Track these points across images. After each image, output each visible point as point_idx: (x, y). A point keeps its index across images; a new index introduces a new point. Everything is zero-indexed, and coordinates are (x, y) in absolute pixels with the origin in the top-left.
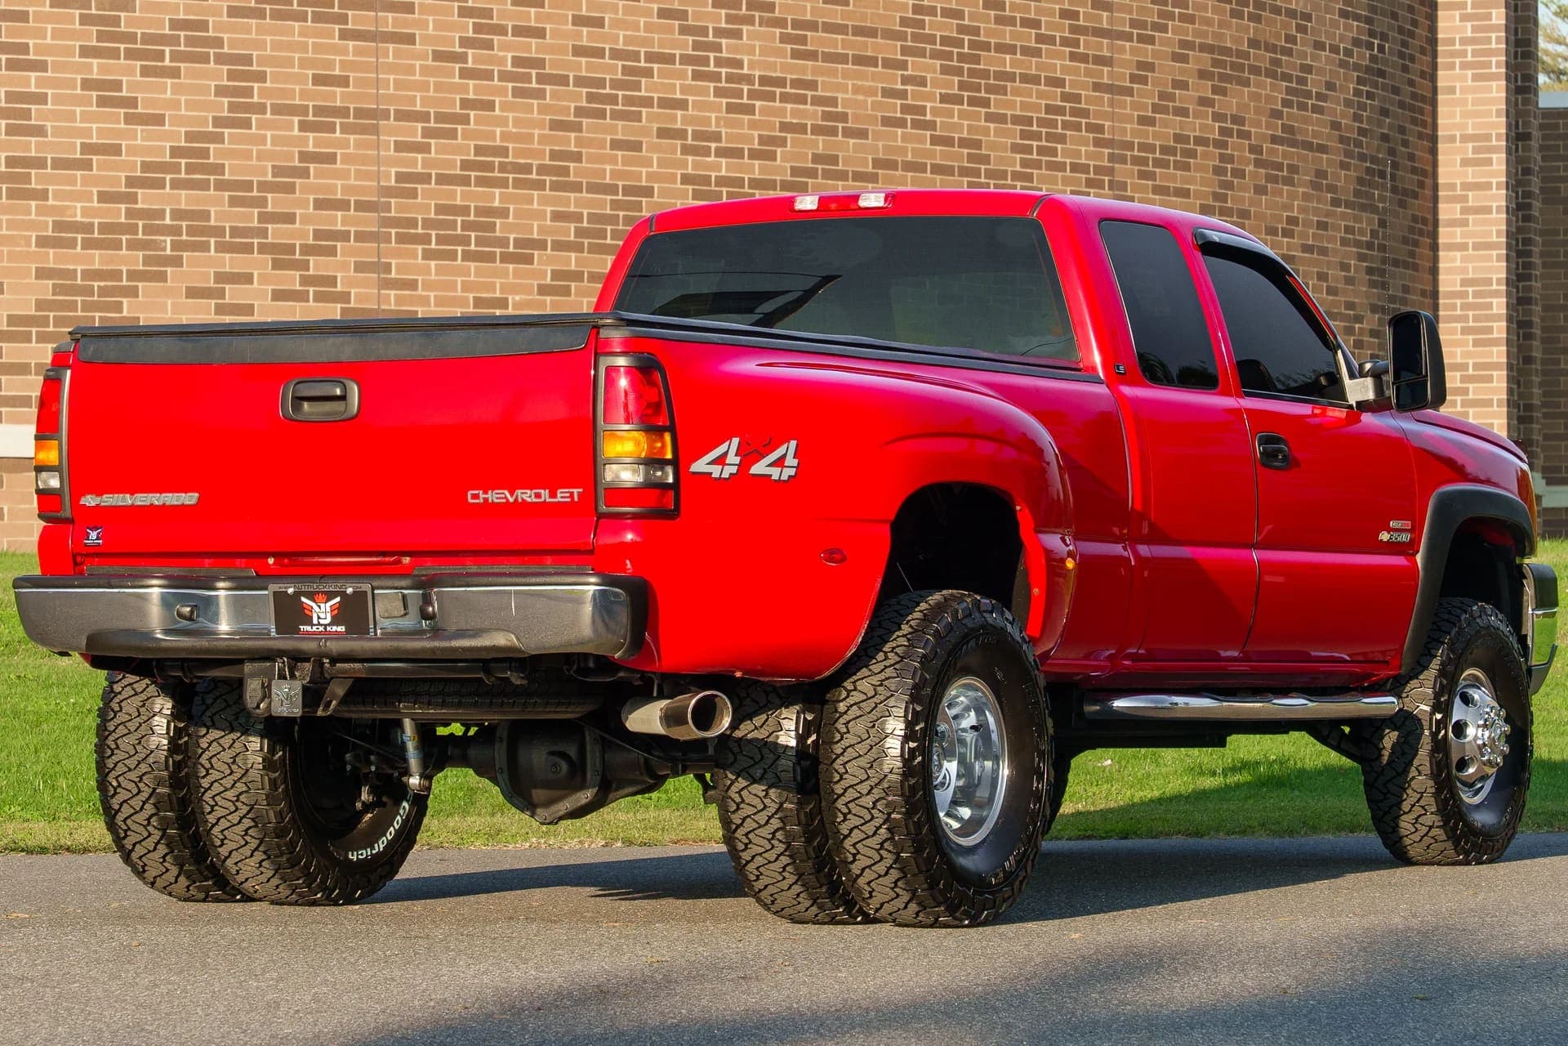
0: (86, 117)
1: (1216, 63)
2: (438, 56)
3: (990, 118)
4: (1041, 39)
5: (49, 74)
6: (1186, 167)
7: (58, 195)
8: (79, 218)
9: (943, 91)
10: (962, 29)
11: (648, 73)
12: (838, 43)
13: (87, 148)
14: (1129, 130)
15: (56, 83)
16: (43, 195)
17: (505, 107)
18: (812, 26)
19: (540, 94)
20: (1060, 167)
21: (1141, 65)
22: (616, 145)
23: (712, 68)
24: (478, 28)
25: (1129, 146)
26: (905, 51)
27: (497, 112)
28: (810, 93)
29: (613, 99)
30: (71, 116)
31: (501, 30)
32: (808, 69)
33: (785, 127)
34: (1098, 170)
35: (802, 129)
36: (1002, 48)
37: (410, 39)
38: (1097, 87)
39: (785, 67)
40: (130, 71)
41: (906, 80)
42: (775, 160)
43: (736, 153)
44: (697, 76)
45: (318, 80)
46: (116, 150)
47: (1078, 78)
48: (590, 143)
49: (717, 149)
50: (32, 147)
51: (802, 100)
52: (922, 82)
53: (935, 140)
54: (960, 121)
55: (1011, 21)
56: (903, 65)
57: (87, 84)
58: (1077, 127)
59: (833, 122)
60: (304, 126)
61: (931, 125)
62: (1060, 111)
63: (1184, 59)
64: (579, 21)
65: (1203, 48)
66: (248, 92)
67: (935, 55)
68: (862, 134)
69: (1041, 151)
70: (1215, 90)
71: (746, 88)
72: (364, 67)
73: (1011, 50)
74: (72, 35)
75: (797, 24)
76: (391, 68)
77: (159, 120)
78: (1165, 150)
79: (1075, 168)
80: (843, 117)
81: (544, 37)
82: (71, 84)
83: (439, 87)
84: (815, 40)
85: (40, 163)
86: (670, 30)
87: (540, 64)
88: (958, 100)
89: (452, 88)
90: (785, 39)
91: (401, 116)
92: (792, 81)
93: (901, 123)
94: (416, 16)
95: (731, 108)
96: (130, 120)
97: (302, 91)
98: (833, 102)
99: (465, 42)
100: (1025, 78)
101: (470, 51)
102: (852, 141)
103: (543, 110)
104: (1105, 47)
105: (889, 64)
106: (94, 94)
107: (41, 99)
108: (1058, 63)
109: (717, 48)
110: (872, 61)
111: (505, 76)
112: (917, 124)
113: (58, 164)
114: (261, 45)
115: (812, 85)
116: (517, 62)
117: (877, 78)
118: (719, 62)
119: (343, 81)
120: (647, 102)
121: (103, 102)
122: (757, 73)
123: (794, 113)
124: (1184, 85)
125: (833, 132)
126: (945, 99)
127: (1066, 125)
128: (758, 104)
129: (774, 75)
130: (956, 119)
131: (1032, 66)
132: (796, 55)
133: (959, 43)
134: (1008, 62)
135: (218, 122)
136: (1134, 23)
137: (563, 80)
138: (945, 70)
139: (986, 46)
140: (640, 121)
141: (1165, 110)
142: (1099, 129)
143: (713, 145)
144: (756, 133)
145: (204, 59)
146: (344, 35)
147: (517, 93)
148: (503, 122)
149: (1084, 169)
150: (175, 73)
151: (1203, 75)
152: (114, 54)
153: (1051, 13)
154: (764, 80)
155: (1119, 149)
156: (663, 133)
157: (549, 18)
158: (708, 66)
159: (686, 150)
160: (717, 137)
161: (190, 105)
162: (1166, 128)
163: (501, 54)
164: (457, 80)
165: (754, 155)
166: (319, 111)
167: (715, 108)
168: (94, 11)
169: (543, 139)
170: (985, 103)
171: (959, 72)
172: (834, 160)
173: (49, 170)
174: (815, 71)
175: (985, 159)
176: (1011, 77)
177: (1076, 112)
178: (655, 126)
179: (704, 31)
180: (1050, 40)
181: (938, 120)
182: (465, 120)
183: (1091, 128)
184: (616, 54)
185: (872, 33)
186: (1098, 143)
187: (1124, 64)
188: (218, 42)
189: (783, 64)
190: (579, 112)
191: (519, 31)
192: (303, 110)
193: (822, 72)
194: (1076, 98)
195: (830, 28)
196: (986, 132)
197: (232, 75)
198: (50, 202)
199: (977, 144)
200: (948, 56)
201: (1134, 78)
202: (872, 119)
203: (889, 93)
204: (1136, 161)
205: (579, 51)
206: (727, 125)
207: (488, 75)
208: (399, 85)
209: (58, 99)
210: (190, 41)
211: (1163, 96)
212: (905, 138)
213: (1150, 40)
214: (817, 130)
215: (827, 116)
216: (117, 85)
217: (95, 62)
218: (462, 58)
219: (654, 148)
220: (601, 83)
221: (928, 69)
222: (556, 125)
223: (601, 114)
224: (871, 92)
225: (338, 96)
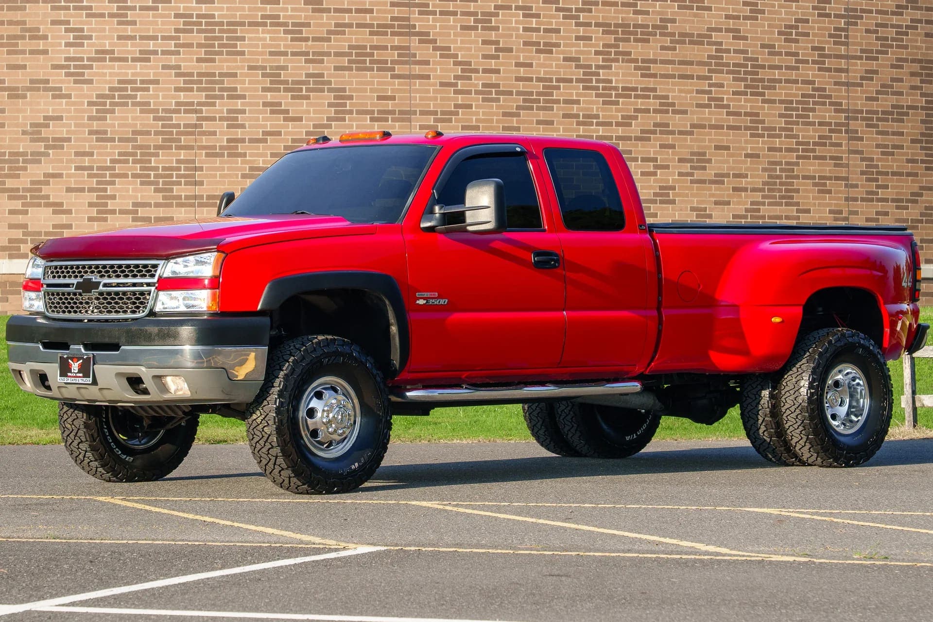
0: (264, 119)
1: (922, 68)
2: (442, 84)
3: (764, 101)
4: (797, 61)
5: (247, 100)
6: (902, 121)
7: (251, 155)
8: (261, 165)
9: (734, 90)
10: (746, 59)
11: (558, 88)
12: (670, 69)
13: (265, 133)
14: (860, 104)
15: (250, 104)
16: (245, 155)
17: (477, 107)
18: (655, 61)
19: (498, 100)
20: (813, 124)
21: (867, 71)
22: (539, 122)
23: (594, 84)
24: (463, 71)
25: (861, 112)
26: (710, 71)
27: (474, 109)
28: (652, 94)
29: (539, 101)
30: (258, 119)
31: (476, 71)
32: (651, 83)
33: (636, 110)
34: (836, 124)
35: (648, 111)
36: (771, 67)
37: (428, 77)
38: (836, 84)
39: (636, 82)
40: (286, 97)
41: (710, 85)
42: (632, 126)
43: (610, 124)
44: (585, 88)
45: (379, 98)
46: (279, 133)
47: (824, 80)
48: (524, 122)
49: (596, 122)
50: (239, 133)
51: (648, 97)
52: (722, 86)
53: (728, 114)
54: (746, 104)
55: (780, 54)
56: (710, 78)
57: (265, 104)
58: (824, 104)
59: (666, 106)
60: (372, 120)
61: (728, 106)
62: (813, 96)
63: (901, 67)
64: (518, 65)
65: (913, 61)
66: (345, 105)
67: (728, 72)
68: (685, 112)
69: (798, 116)
70: (922, 82)
71: (614, 93)
72: (404, 91)
73: (780, 68)
74: (258, 82)
75: (643, 61)
76: (417, 91)
77: (300, 119)
78: (883, 113)
79: (820, 124)
80: (673, 105)
81: (499, 73)
82: (258, 104)
83: (442, 99)
84: (654, 68)
85: (243, 141)
86: (571, 67)
87: (497, 86)
88: (746, 94)
89: (449, 99)
90: (636, 68)
91: (422, 113)
92: (641, 88)
93: (709, 106)
94: (431, 66)
95: (604, 103)
96: (285, 119)
97: (371, 103)
98: (667, 97)
99: (456, 77)
100: (787, 81)
101: (459, 82)
102: (677, 116)
103: (498, 107)
104: (843, 64)
105: (699, 78)
106: (269, 108)
107: (243, 112)
108: (810, 72)
109: (598, 74)
110: (691, 77)
111: (477, 92)
112: (716, 106)
113: (251, 141)
114: (351, 83)
115: (654, 90)
116: (484, 85)
117: (693, 85)
118: (598, 81)
119: (393, 98)
120: (557, 102)
121: (272, 112)
122: (620, 86)
123: (642, 104)
124: (901, 80)
125: (667, 112)
126: (734, 93)
127: (814, 103)
128: (621, 100)
129: (631, 86)
130: (743, 103)
131: (793, 75)
132: (643, 76)
133: (746, 66)
134: (777, 74)
135: (329, 119)
136: (862, 51)
137: (510, 93)
138: (735, 79)
139: (763, 67)
140: (553, 110)
141: (887, 93)
142: (840, 104)
143: (595, 121)
144: (620, 114)
145: (322, 91)
146: (393, 77)
147: (484, 100)
148: (477, 114)
149: (830, 124)
150: (307, 98)
151: (913, 74)
152: (279, 90)
153: (805, 48)
154: (624, 89)
155: (852, 114)
156: (565, 116)
157: (502, 64)
158: (592, 83)
159: (578, 124)
160: (597, 116)
161: (315, 112)
162: (887, 102)
163: (476, 82)
164: (452, 95)
165: (618, 124)
166: (379, 112)
167: (597, 103)
168: (268, 71)
169: (498, 121)
170: (763, 94)
171: (745, 80)
172: (667, 125)
173: (247, 144)
174: (655, 83)
175: (763, 122)
176: (780, 81)
177: (820, 96)
178: (561, 113)
179: (590, 67)
180: (807, 62)
181: (731, 104)
182: (457, 114)
183: (831, 104)
184: (539, 80)
185: (691, 63)
186: (836, 111)
187: (855, 71)
188: (330, 83)
189: (636, 80)
190: (518, 107)
191: (485, 71)
192: (373, 112)
193: (661, 83)
194: (824, 90)
195: (663, 62)
196: (763, 108)
197: (336, 97)
198: (248, 158)
199: (757, 115)
200: (739, 72)
201: (862, 78)
202: (691, 105)
203: (698, 92)
204: (863, 119)
205: (518, 79)
206: (602, 111)
207: (469, 92)
208: (421, 99)
209: (251, 112)
210: (315, 83)
211: (883, 86)
212: (710, 113)
213: (877, 59)
214: (655, 111)
215: (661, 104)
216: (280, 104)
217: (269, 94)
218: (456, 85)
219: (559, 123)
220: (531, 93)
221: (725, 79)
222: (505, 114)
223: (532, 108)
224: (691, 92)
225: (390, 105)
